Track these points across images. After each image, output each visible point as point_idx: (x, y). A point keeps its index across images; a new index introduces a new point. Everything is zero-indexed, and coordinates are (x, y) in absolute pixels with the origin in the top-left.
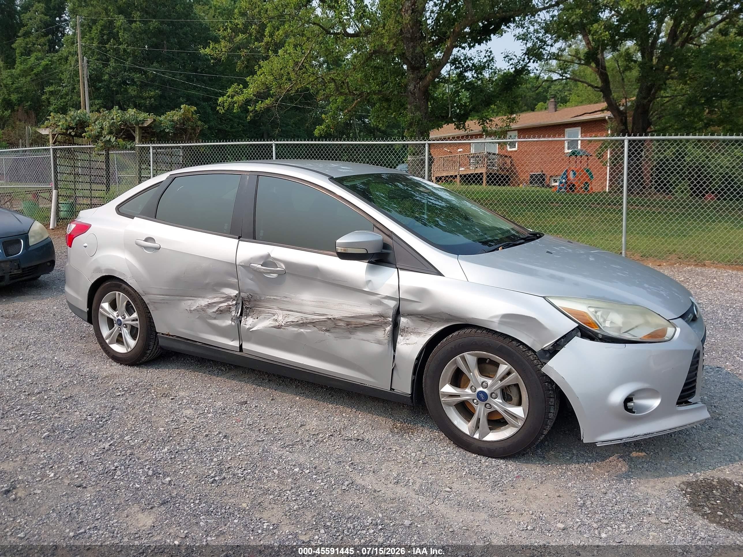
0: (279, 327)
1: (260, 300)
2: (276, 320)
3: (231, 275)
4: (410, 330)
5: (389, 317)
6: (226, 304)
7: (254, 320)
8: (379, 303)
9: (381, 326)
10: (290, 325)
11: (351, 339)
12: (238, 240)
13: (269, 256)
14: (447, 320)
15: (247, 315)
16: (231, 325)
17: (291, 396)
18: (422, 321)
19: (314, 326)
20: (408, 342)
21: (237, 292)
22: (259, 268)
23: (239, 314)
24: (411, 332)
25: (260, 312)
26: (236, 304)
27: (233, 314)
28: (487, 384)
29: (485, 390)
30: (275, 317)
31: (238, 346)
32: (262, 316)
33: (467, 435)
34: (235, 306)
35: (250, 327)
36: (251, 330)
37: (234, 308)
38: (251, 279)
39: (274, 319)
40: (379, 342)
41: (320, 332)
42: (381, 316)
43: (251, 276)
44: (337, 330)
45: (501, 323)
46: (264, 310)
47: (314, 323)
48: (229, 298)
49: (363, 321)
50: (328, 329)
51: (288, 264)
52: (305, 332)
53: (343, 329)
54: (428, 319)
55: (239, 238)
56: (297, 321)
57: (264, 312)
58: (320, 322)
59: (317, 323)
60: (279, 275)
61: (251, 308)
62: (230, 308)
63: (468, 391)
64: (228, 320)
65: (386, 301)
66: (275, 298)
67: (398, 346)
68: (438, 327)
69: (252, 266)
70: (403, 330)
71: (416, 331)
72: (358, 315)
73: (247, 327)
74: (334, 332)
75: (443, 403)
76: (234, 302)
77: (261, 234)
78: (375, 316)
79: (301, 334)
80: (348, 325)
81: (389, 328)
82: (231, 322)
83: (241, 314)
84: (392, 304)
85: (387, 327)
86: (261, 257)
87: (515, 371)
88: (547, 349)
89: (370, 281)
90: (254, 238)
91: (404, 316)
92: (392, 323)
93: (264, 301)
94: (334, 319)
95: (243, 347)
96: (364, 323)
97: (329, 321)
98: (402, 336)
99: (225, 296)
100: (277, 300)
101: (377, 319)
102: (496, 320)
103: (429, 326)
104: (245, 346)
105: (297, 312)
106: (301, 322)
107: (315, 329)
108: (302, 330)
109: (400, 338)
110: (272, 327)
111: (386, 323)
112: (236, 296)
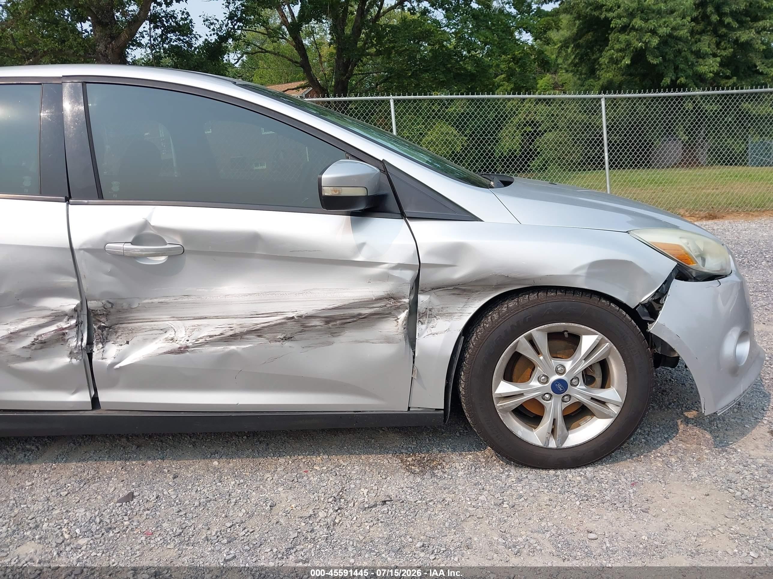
0: (182, 350)
1: (130, 310)
2: (172, 339)
3: (61, 271)
4: (434, 312)
5: (404, 297)
6: (54, 328)
7: (120, 348)
8: (384, 277)
9: (390, 313)
10: (207, 343)
11: (334, 345)
12: (65, 204)
13: (146, 224)
14: (498, 287)
15: (104, 341)
16: (70, 366)
17: (202, 463)
18: (454, 294)
19: (259, 336)
20: (434, 330)
21: (77, 302)
22: (128, 250)
23: (85, 341)
24: (438, 315)
25: (132, 331)
26: (77, 325)
27: (73, 343)
28: (564, 367)
29: (562, 377)
30: (170, 334)
31: (89, 400)
32: (140, 336)
33: (538, 447)
34: (75, 329)
35: (116, 360)
36: (117, 366)
37: (73, 333)
38: (110, 274)
39: (166, 339)
40: (388, 340)
41: (273, 344)
42: (390, 297)
43: (108, 267)
44: (306, 335)
45: (590, 275)
46: (140, 327)
47: (258, 332)
48: (58, 316)
49: (356, 311)
50: (289, 336)
51: (187, 235)
52: (239, 350)
53: (319, 330)
54: (464, 290)
55: (67, 200)
56: (222, 334)
57: (140, 330)
58: (272, 328)
59: (266, 329)
60: (170, 257)
61: (110, 327)
62: (64, 334)
63: (534, 383)
64: (61, 356)
65: (397, 273)
66: (161, 300)
67: (419, 341)
68: (480, 300)
69: (109, 248)
70: (424, 314)
71: (445, 311)
72: (347, 303)
73: (108, 362)
74: (301, 339)
75: (500, 410)
76: (73, 322)
77: (116, 188)
78: (379, 299)
79: (231, 354)
80: (327, 322)
81: (403, 316)
82: (68, 360)
83: (90, 343)
84: (409, 275)
85: (400, 313)
86: (130, 229)
87: (609, 341)
88: (646, 302)
89: (363, 244)
90: (101, 196)
91: (424, 292)
92: (408, 306)
93: (138, 310)
94: (301, 317)
95: (101, 400)
96: (360, 314)
97: (290, 323)
98: (422, 324)
99: (49, 313)
100: (167, 303)
101: (383, 304)
102: (583, 272)
103: (465, 300)
104: (104, 397)
105: (217, 317)
106: (231, 333)
107: (262, 340)
108: (233, 348)
109: (420, 328)
110: (165, 353)
111: (398, 308)
112: (75, 310)
